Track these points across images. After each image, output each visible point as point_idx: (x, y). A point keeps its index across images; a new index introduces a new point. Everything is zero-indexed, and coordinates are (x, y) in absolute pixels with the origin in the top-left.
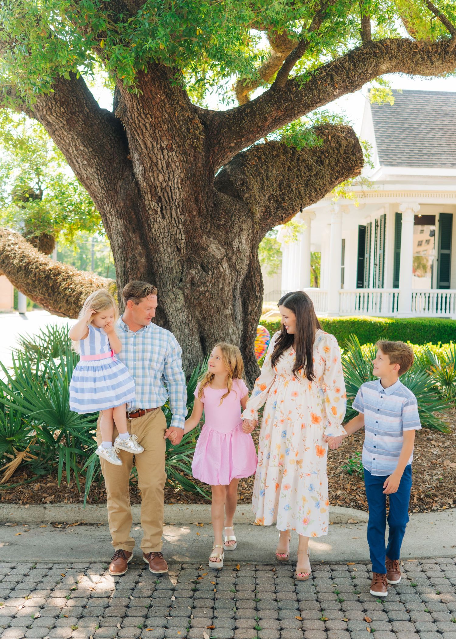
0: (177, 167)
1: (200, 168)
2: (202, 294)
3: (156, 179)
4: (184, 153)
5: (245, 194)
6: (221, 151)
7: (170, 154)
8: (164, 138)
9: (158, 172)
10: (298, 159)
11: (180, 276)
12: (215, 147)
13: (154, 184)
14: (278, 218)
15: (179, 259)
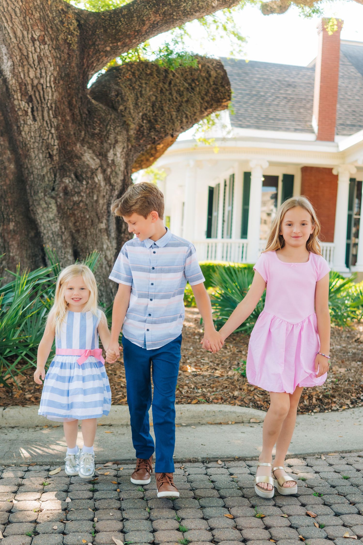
0: (50, 63)
1: (74, 68)
2: (76, 204)
3: (26, 75)
4: (57, 48)
5: (119, 105)
6: (96, 54)
7: (42, 47)
8: (36, 28)
9: (29, 66)
10: (170, 83)
11: (52, 185)
12: (90, 48)
13: (24, 81)
14: (150, 139)
15: (51, 166)
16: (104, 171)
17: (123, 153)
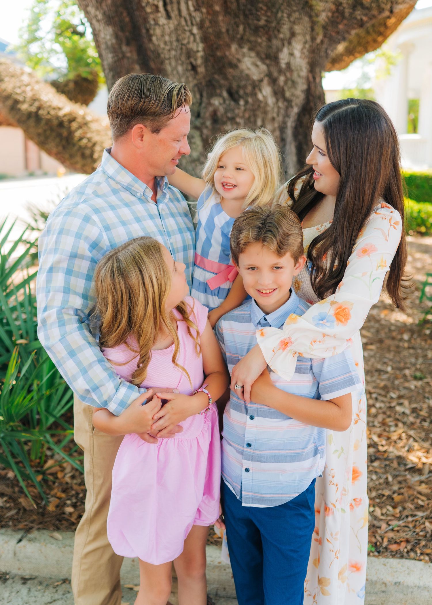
11: (197, 110)
14: (355, 21)
15: (195, 82)
16: (273, 81)
17: (305, 51)
